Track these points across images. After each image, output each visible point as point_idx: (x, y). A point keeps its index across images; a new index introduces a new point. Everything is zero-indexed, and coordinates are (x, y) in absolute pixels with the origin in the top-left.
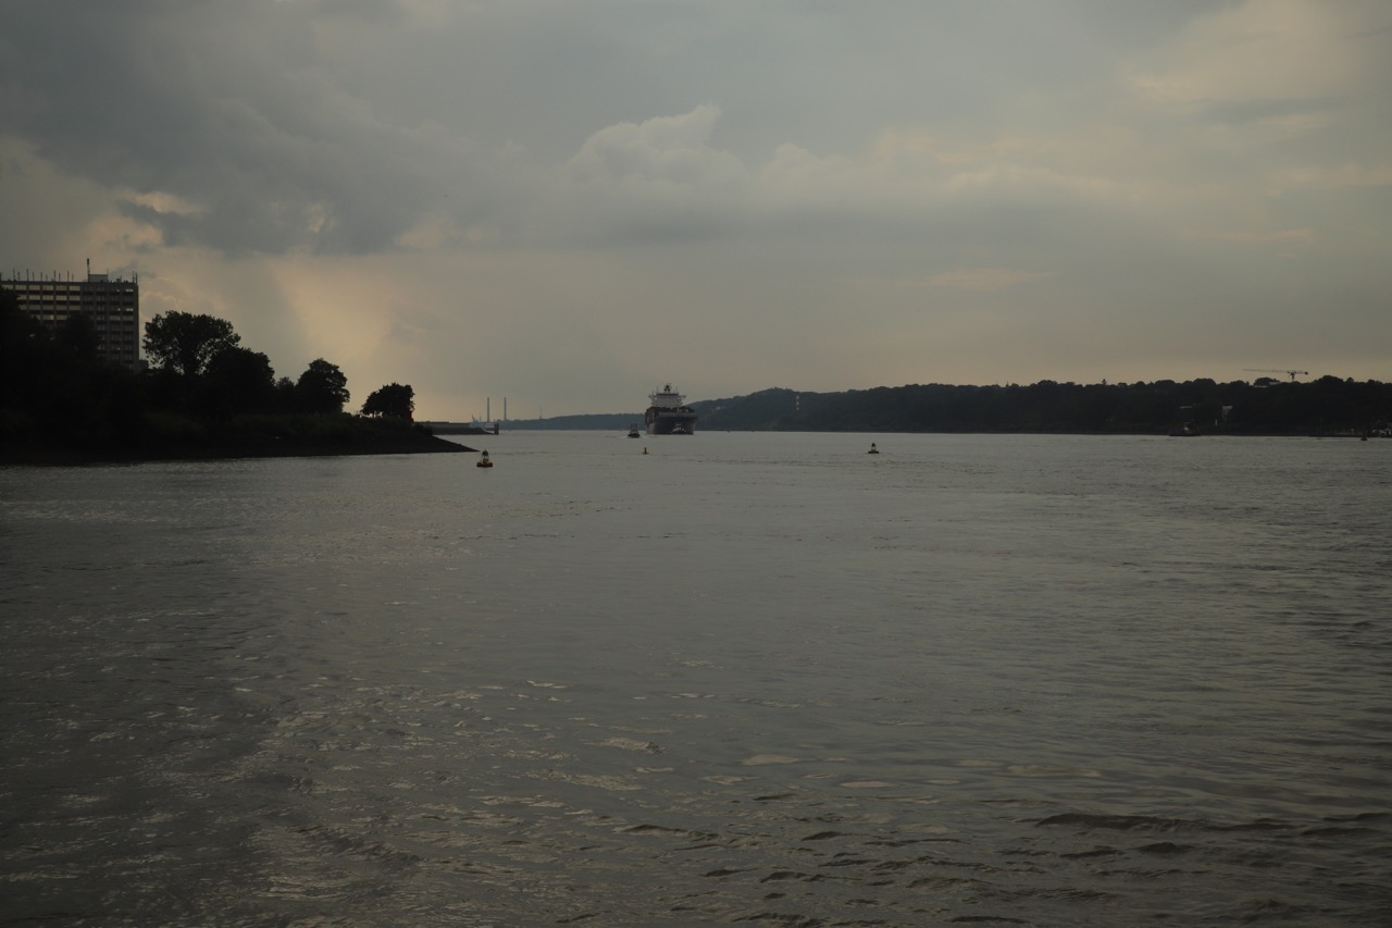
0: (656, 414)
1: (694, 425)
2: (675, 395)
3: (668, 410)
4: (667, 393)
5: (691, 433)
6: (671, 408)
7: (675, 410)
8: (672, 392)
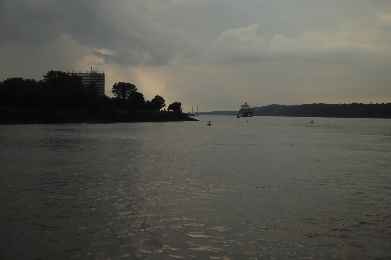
0: (243, 111)
1: (253, 114)
2: (248, 106)
3: (246, 110)
4: (246, 105)
5: (252, 117)
6: (247, 109)
7: (248, 110)
8: (247, 105)
